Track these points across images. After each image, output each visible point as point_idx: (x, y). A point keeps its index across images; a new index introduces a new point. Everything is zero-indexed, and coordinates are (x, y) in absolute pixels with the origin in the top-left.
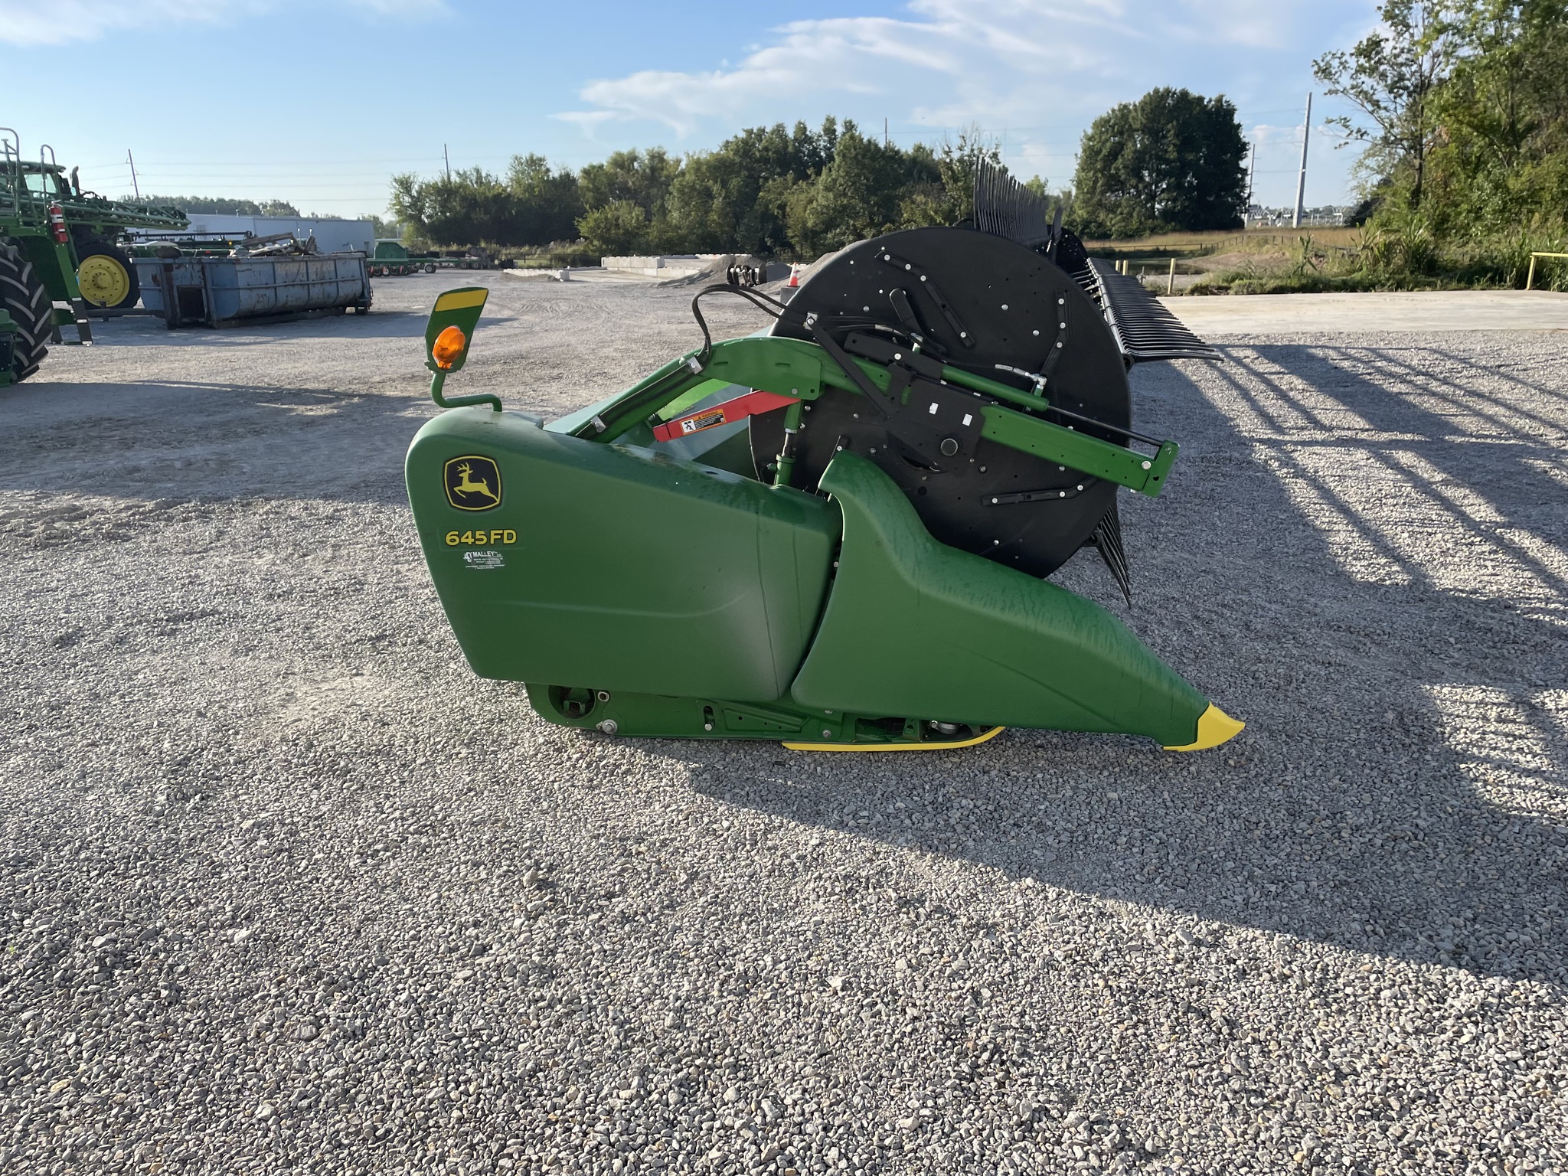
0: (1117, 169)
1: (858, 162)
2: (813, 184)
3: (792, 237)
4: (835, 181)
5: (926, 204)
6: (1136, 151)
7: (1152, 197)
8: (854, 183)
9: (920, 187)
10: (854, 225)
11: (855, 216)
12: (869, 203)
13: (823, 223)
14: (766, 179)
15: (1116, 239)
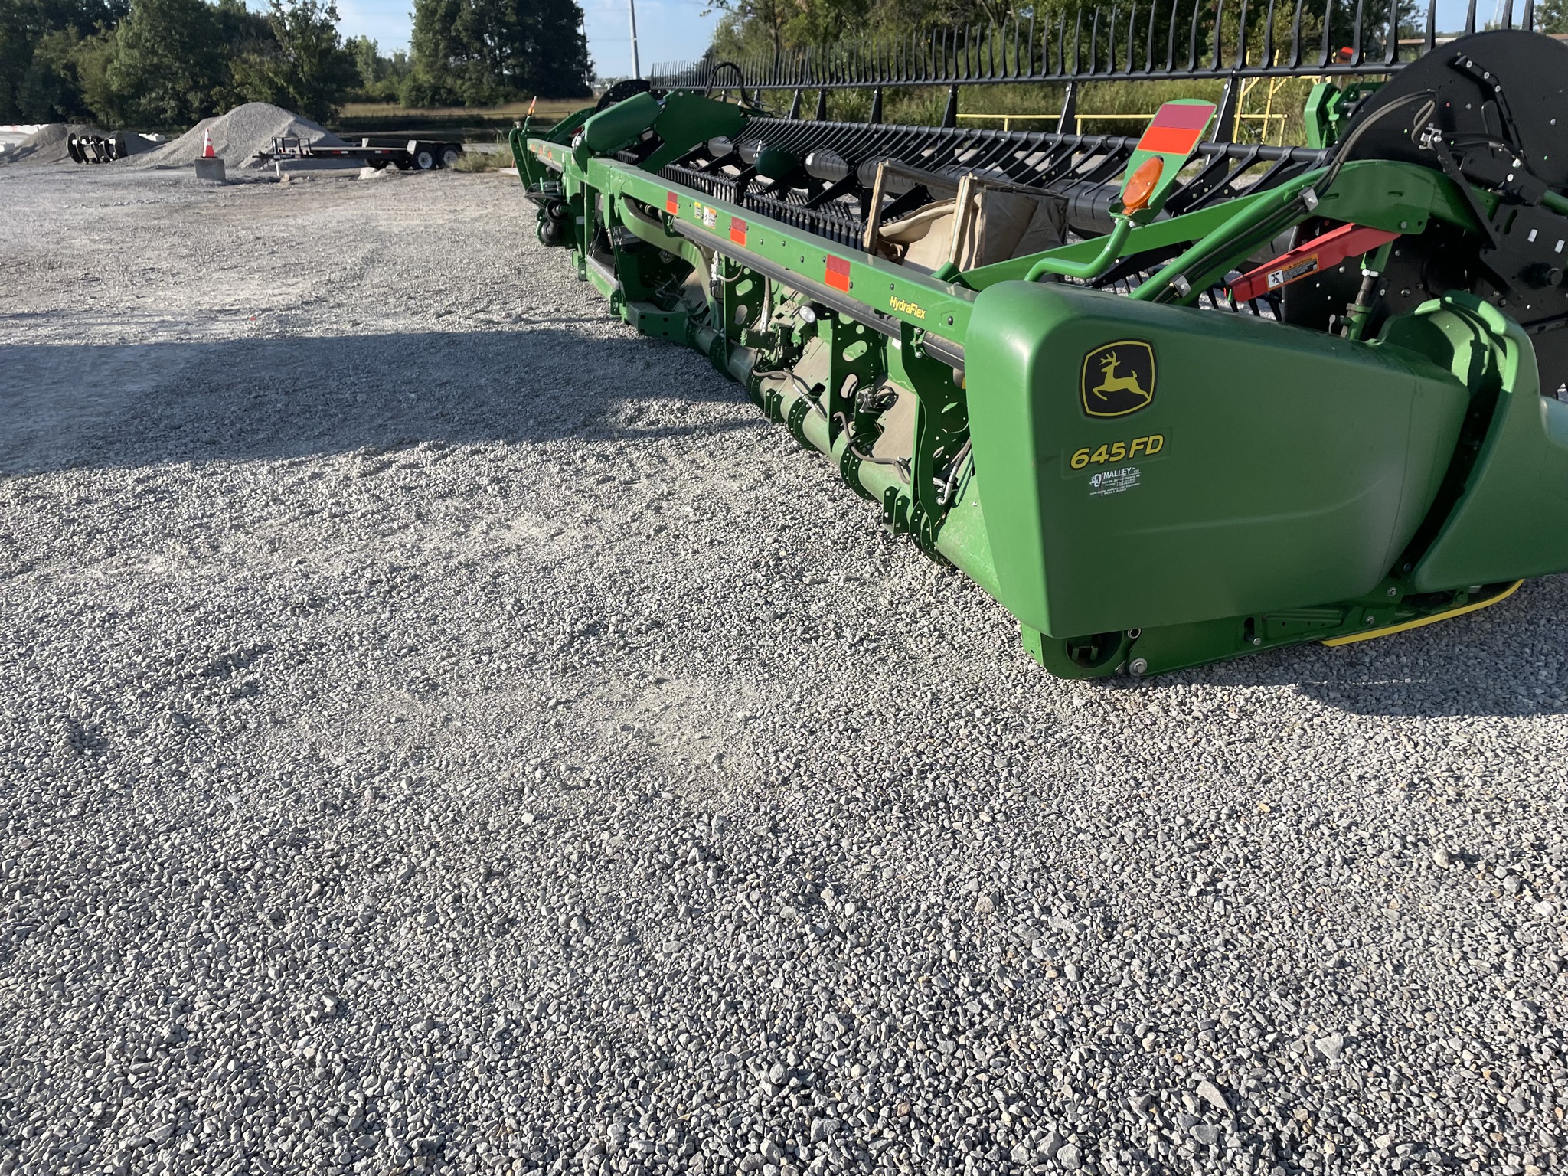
0: (457, 30)
1: (164, 14)
2: (106, 41)
3: (92, 104)
4: (138, 36)
5: (261, 63)
6: (473, 13)
7: (497, 63)
8: (163, 38)
9: (249, 44)
10: (173, 88)
11: (173, 77)
12: (188, 62)
13: (131, 86)
14: (37, 34)
15: (469, 107)
